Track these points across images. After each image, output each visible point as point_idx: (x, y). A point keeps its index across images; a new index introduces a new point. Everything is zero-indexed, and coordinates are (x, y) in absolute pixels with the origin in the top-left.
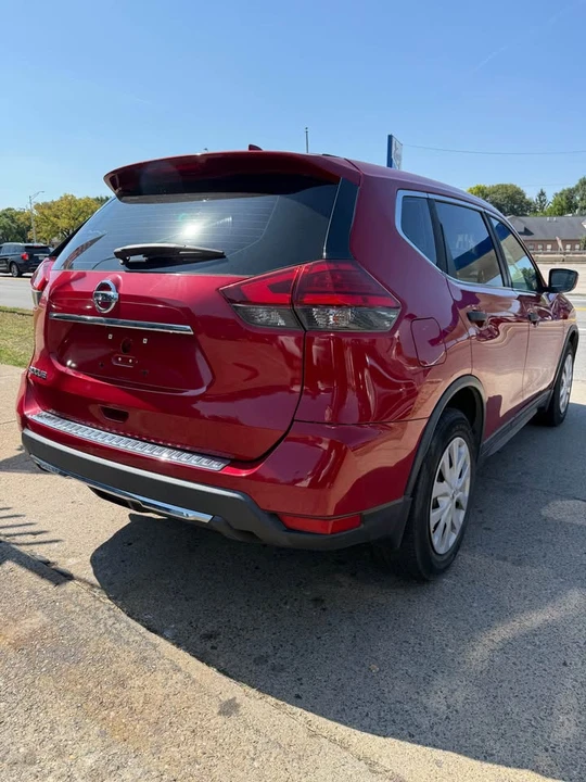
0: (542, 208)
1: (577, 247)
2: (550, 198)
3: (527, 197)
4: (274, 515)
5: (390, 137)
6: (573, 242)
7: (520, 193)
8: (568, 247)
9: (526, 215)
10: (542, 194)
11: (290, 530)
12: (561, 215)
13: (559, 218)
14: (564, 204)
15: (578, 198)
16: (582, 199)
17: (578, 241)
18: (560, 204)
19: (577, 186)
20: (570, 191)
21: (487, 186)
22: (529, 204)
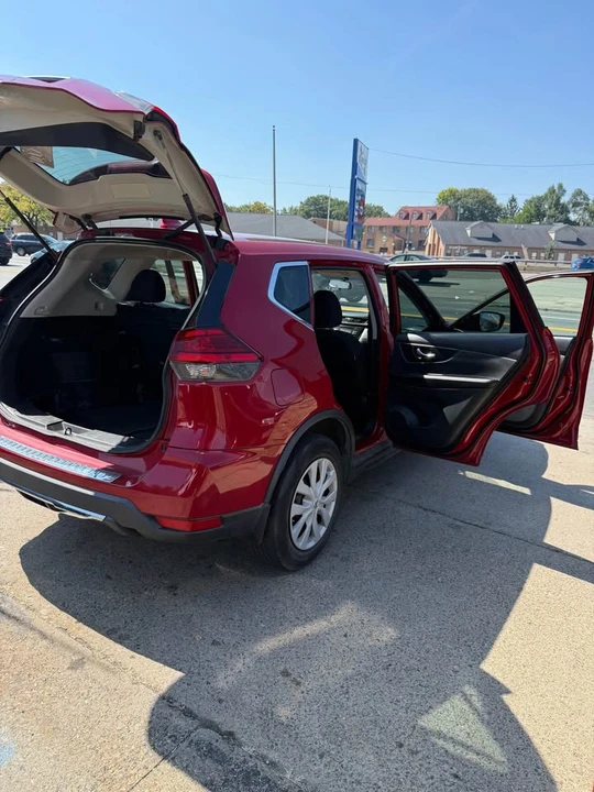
0: (512, 214)
1: (543, 255)
2: (521, 204)
3: (498, 203)
4: (152, 517)
5: (356, 141)
6: (539, 250)
7: (490, 198)
8: (534, 255)
9: (496, 221)
10: (513, 200)
11: (164, 528)
12: (530, 222)
13: (527, 226)
14: (533, 212)
15: (547, 207)
16: (550, 208)
17: (543, 250)
18: (528, 211)
19: (546, 195)
20: (539, 199)
21: (460, 189)
22: (499, 209)
